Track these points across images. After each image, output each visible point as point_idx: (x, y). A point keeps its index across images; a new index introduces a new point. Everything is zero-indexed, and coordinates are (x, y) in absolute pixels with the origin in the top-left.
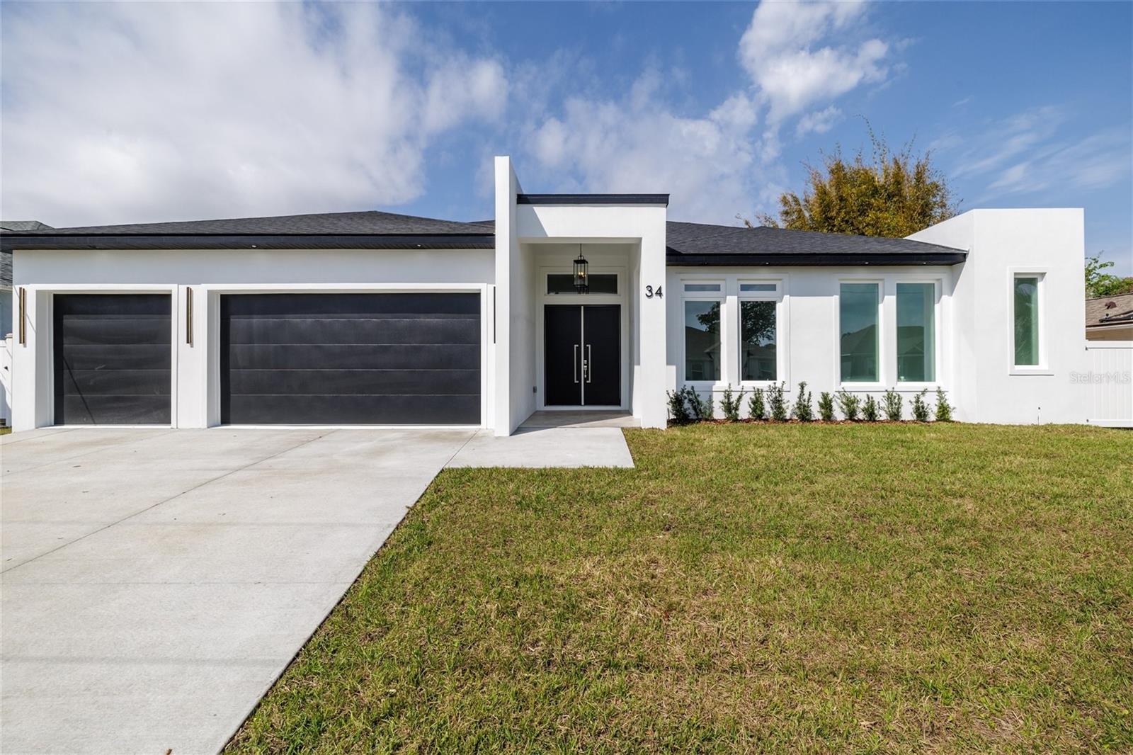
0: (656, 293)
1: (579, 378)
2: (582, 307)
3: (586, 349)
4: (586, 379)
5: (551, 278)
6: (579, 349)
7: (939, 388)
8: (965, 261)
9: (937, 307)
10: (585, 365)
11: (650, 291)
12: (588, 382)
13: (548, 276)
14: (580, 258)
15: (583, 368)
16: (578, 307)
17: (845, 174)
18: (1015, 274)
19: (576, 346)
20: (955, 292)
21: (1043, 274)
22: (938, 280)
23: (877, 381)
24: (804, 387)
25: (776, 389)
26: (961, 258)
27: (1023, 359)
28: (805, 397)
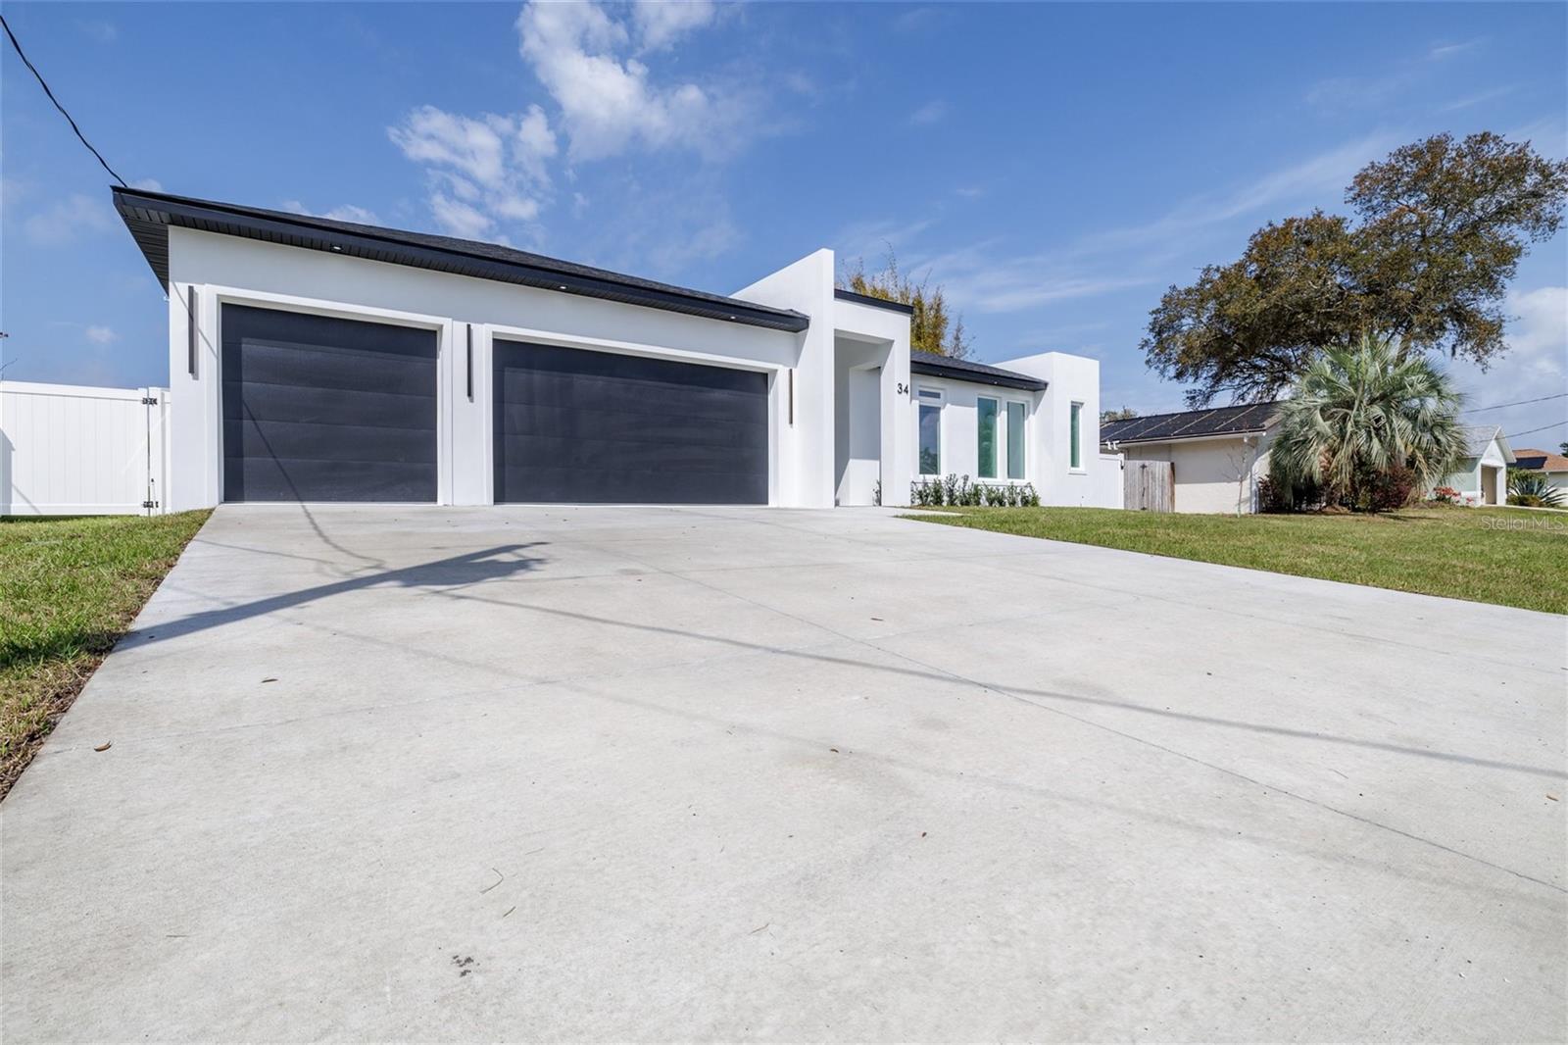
0: (904, 391)
7: (1030, 483)
8: (1046, 389)
9: (1026, 422)
18: (1072, 402)
20: (1038, 411)
21: (1078, 405)
22: (1026, 402)
23: (996, 477)
24: (966, 478)
25: (952, 479)
26: (1043, 387)
27: (1074, 463)
28: (967, 488)
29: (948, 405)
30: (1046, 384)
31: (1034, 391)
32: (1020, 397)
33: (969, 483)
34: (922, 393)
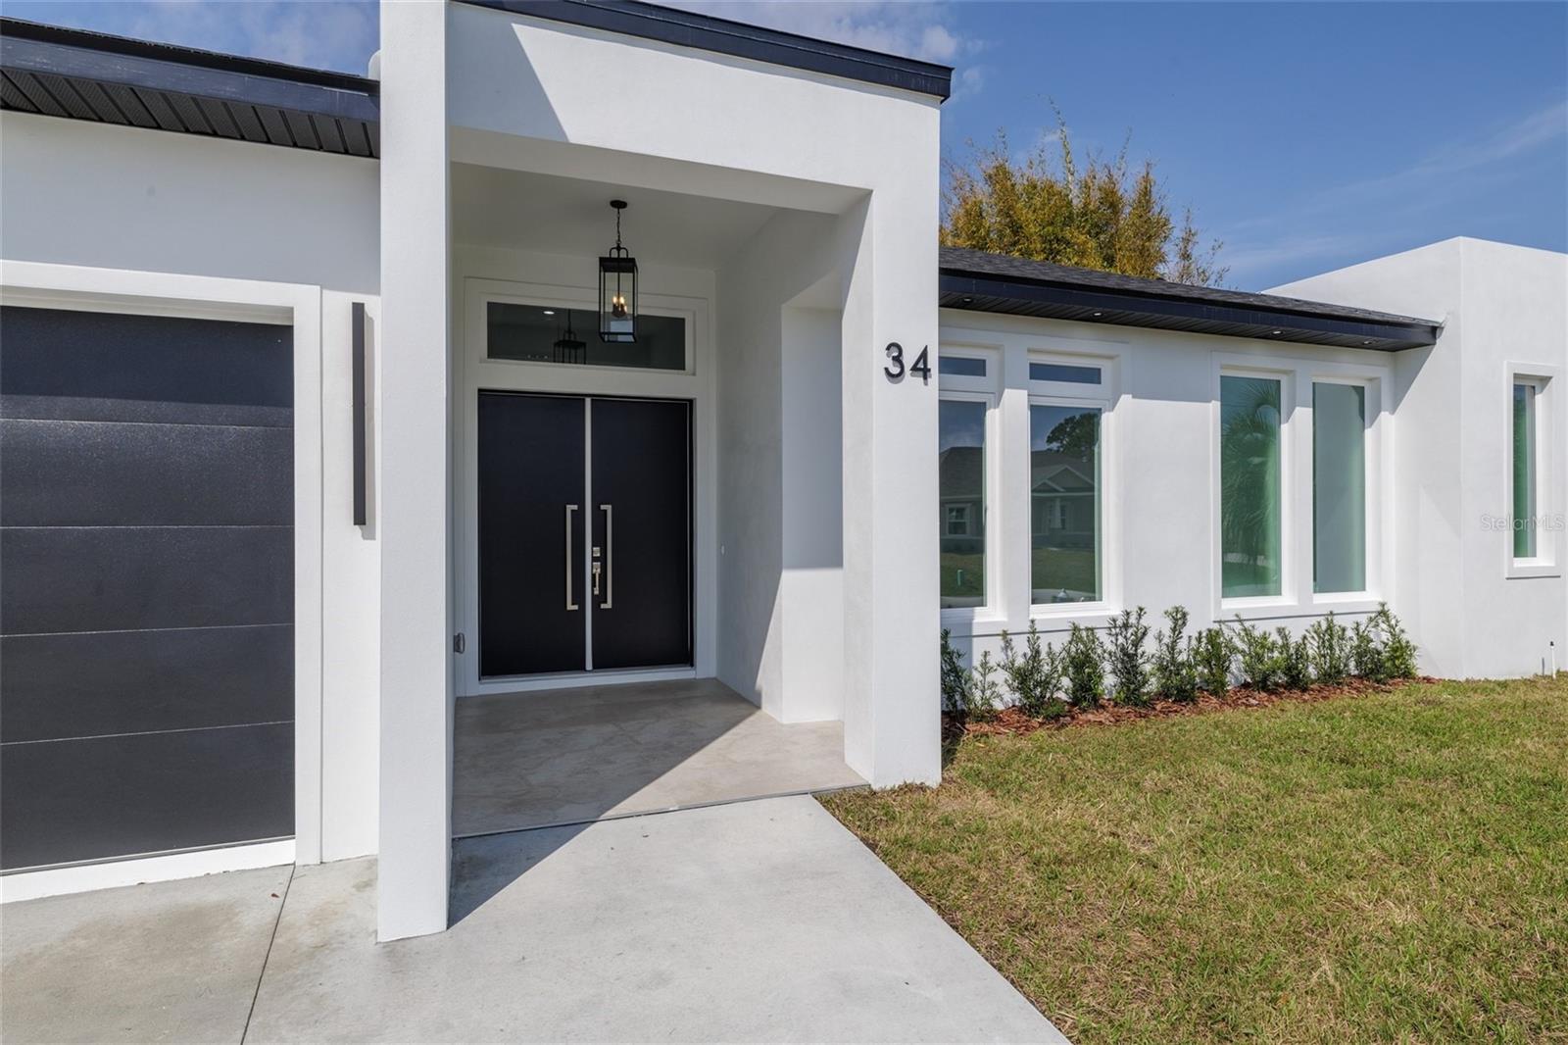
0: (915, 368)
1: (579, 598)
2: (588, 401)
3: (600, 516)
4: (598, 600)
6: (579, 516)
7: (1383, 605)
8: (1434, 344)
9: (1369, 433)
10: (594, 559)
11: (898, 360)
12: (603, 606)
13: (494, 306)
14: (615, 254)
15: (591, 568)
16: (574, 401)
17: (1013, 185)
18: (1516, 376)
19: (570, 508)
21: (1545, 380)
22: (1371, 380)
23: (1278, 592)
24: (1179, 618)
25: (1129, 627)
26: (1425, 338)
27: (1522, 544)
28: (1182, 644)
29: (1126, 399)
30: (1434, 330)
31: (1394, 349)
32: (1348, 369)
33: (1191, 630)
34: (1039, 372)
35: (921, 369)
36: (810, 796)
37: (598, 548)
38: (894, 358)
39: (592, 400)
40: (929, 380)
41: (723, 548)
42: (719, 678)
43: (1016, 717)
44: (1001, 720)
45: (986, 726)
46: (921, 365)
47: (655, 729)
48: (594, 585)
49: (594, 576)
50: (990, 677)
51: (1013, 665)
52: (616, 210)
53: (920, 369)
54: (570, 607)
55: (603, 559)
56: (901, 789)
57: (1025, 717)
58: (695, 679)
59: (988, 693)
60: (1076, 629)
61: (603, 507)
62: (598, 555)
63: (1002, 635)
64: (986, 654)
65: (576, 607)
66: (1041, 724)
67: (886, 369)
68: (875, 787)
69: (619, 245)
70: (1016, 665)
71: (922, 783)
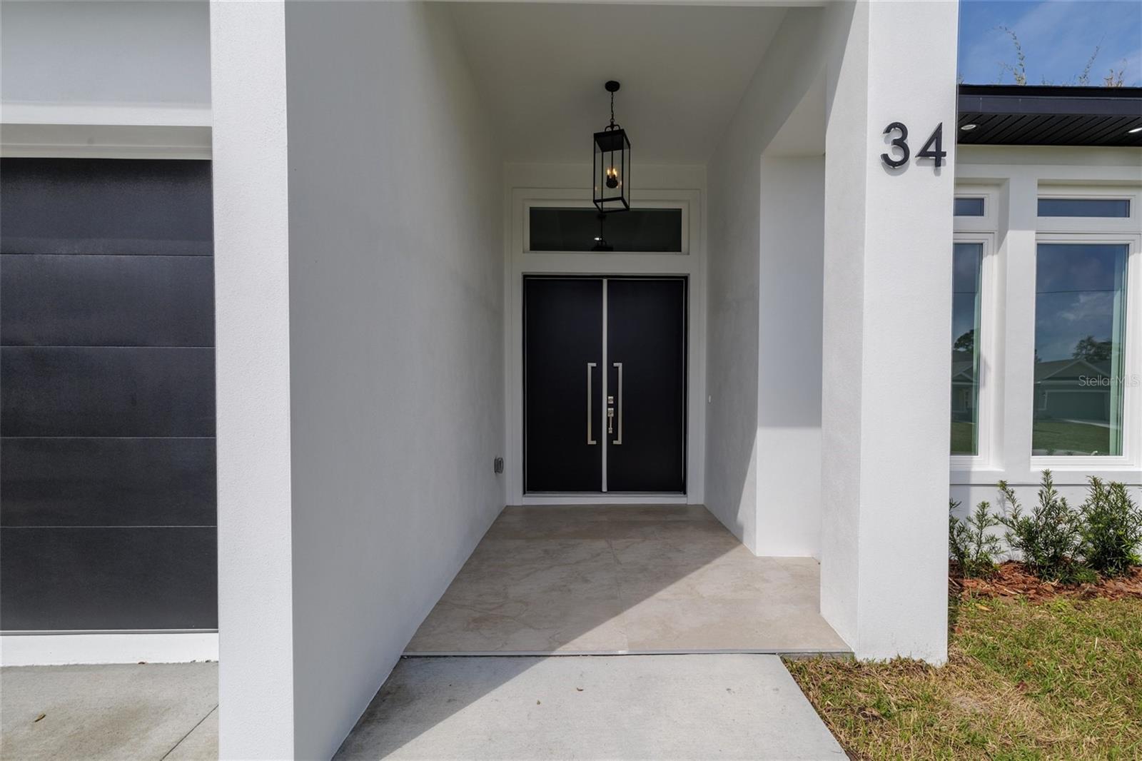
0: (924, 154)
1: (597, 435)
2: (605, 281)
3: (613, 372)
4: (612, 437)
5: (539, 217)
6: (597, 372)
10: (609, 406)
11: (900, 143)
12: (615, 442)
13: (533, 212)
14: (609, 130)
15: (606, 412)
16: (594, 281)
19: (590, 365)
34: (1048, 208)
35: (934, 153)
36: (778, 658)
37: (612, 397)
38: (896, 142)
39: (608, 281)
40: (942, 168)
41: (710, 398)
42: (706, 506)
43: (1021, 577)
44: (1001, 578)
45: (984, 583)
46: (932, 149)
47: (637, 550)
48: (608, 426)
49: (608, 418)
50: (988, 531)
51: (1015, 517)
52: (611, 93)
53: (931, 154)
54: (590, 442)
55: (615, 406)
56: (895, 666)
57: (1032, 578)
58: (686, 504)
59: (985, 548)
60: (1096, 483)
61: (615, 364)
62: (612, 402)
63: (1001, 486)
64: (984, 505)
65: (594, 443)
66: (1058, 589)
67: (885, 157)
68: (860, 658)
69: (612, 123)
70: (1020, 519)
71: (921, 661)
